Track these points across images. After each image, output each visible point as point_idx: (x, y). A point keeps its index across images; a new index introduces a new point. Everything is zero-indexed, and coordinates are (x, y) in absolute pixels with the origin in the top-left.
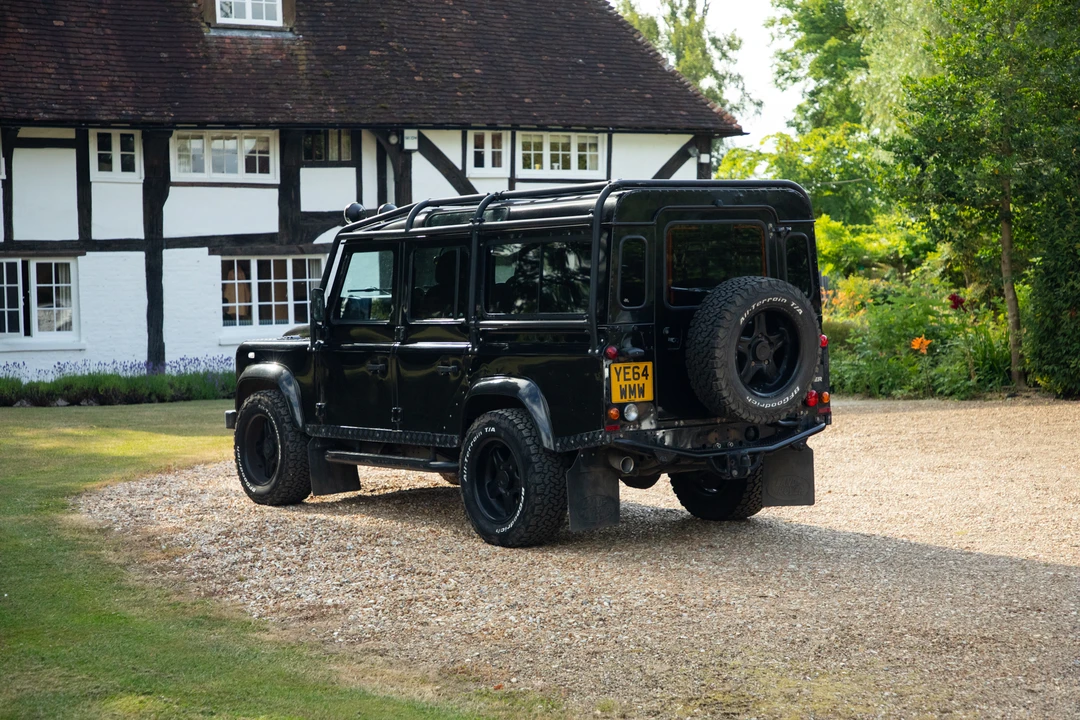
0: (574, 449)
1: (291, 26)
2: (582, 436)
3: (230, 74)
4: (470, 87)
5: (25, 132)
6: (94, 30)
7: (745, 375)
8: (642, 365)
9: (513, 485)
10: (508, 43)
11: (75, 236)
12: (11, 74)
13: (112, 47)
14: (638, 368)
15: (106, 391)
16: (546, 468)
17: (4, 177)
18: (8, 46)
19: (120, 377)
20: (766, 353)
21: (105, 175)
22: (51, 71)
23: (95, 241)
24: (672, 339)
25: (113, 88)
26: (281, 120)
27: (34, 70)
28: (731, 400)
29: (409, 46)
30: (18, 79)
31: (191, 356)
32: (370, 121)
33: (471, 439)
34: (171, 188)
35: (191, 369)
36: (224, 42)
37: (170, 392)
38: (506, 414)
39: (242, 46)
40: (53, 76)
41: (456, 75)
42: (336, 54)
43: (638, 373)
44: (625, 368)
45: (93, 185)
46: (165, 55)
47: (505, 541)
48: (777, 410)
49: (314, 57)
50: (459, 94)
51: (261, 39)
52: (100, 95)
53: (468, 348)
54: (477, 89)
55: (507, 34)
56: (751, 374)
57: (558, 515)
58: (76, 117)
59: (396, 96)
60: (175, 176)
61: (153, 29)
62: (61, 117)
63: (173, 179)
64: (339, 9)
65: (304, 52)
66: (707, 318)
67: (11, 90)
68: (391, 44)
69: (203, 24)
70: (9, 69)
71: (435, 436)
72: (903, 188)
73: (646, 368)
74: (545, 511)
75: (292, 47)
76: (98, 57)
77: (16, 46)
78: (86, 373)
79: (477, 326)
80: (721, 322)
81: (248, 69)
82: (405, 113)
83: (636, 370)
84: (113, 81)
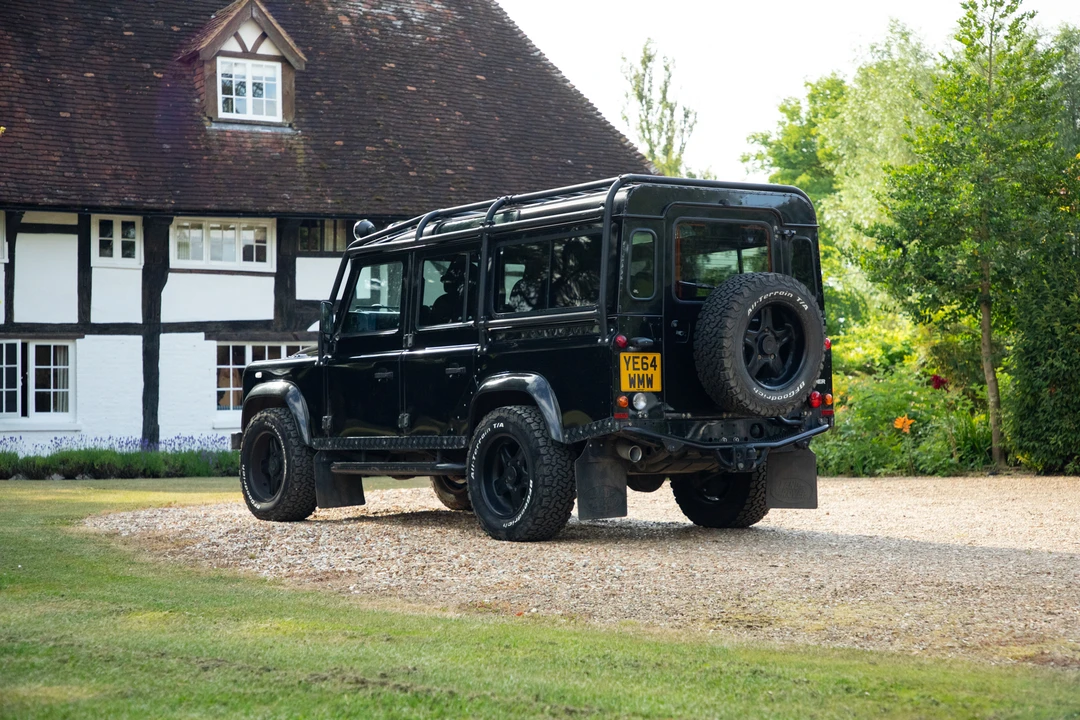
0: (583, 439)
1: (291, 121)
2: (590, 426)
3: (231, 165)
4: (462, 182)
5: (29, 217)
6: (99, 122)
7: (752, 368)
8: (650, 356)
9: (520, 481)
10: (499, 143)
11: (75, 320)
12: (18, 161)
13: (115, 138)
14: (647, 358)
15: (102, 466)
16: (554, 460)
17: (7, 261)
18: (15, 134)
19: (115, 453)
20: (772, 347)
21: (106, 260)
22: (56, 159)
23: (95, 325)
24: (679, 333)
25: (116, 176)
26: (279, 209)
27: (40, 158)
28: (738, 390)
29: (402, 142)
30: (24, 166)
31: (186, 434)
32: (365, 212)
33: (479, 436)
34: (170, 274)
35: (186, 448)
36: (225, 136)
37: (165, 468)
38: (515, 409)
39: (242, 139)
40: (58, 164)
41: (449, 171)
42: (334, 148)
43: (646, 364)
44: (634, 358)
45: (94, 270)
46: (167, 146)
47: (511, 536)
48: (782, 404)
49: (312, 151)
50: (452, 189)
51: (261, 134)
52: (103, 182)
53: (476, 349)
54: (468, 185)
55: (498, 134)
56: (758, 367)
57: (565, 508)
58: (79, 203)
59: (391, 189)
60: (174, 262)
61: (157, 122)
62: (64, 202)
63: (171, 266)
64: (337, 107)
65: (302, 146)
66: (715, 309)
67: (17, 176)
68: (386, 140)
69: (206, 118)
70: (16, 156)
71: (442, 439)
72: (885, 269)
73: (654, 358)
74: (553, 504)
75: (291, 141)
76: (102, 146)
77: (23, 135)
78: (82, 449)
79: (486, 326)
80: (729, 312)
81: (248, 161)
82: (399, 205)
83: (645, 360)
84: (116, 170)
